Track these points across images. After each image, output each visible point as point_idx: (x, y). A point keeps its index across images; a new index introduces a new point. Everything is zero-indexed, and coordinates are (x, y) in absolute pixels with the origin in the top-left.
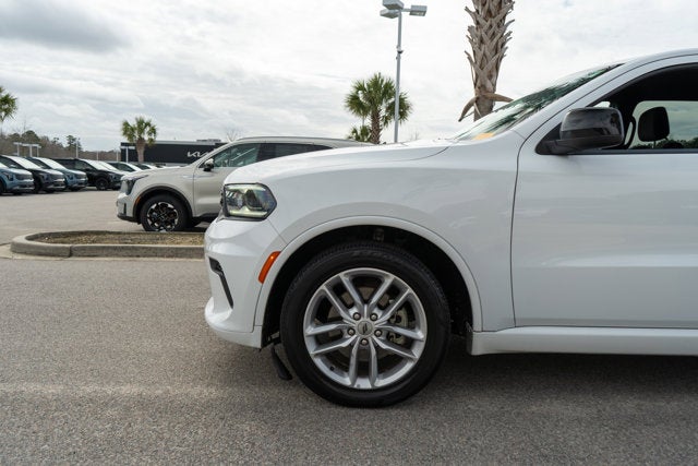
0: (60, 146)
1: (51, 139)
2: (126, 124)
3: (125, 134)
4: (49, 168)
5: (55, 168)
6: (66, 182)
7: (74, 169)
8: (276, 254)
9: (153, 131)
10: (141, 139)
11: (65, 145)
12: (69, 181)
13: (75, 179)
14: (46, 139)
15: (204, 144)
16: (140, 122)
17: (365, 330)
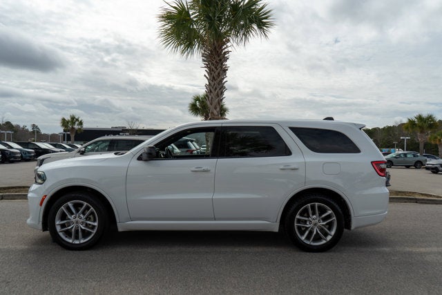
0: (27, 130)
1: (22, 126)
2: (64, 120)
3: (63, 125)
4: (12, 148)
5: (16, 147)
6: (22, 156)
7: (28, 148)
8: (46, 196)
9: (81, 123)
10: (73, 128)
11: (30, 130)
12: (24, 155)
13: (28, 155)
14: (18, 126)
15: (116, 129)
16: (73, 118)
17: (77, 222)
